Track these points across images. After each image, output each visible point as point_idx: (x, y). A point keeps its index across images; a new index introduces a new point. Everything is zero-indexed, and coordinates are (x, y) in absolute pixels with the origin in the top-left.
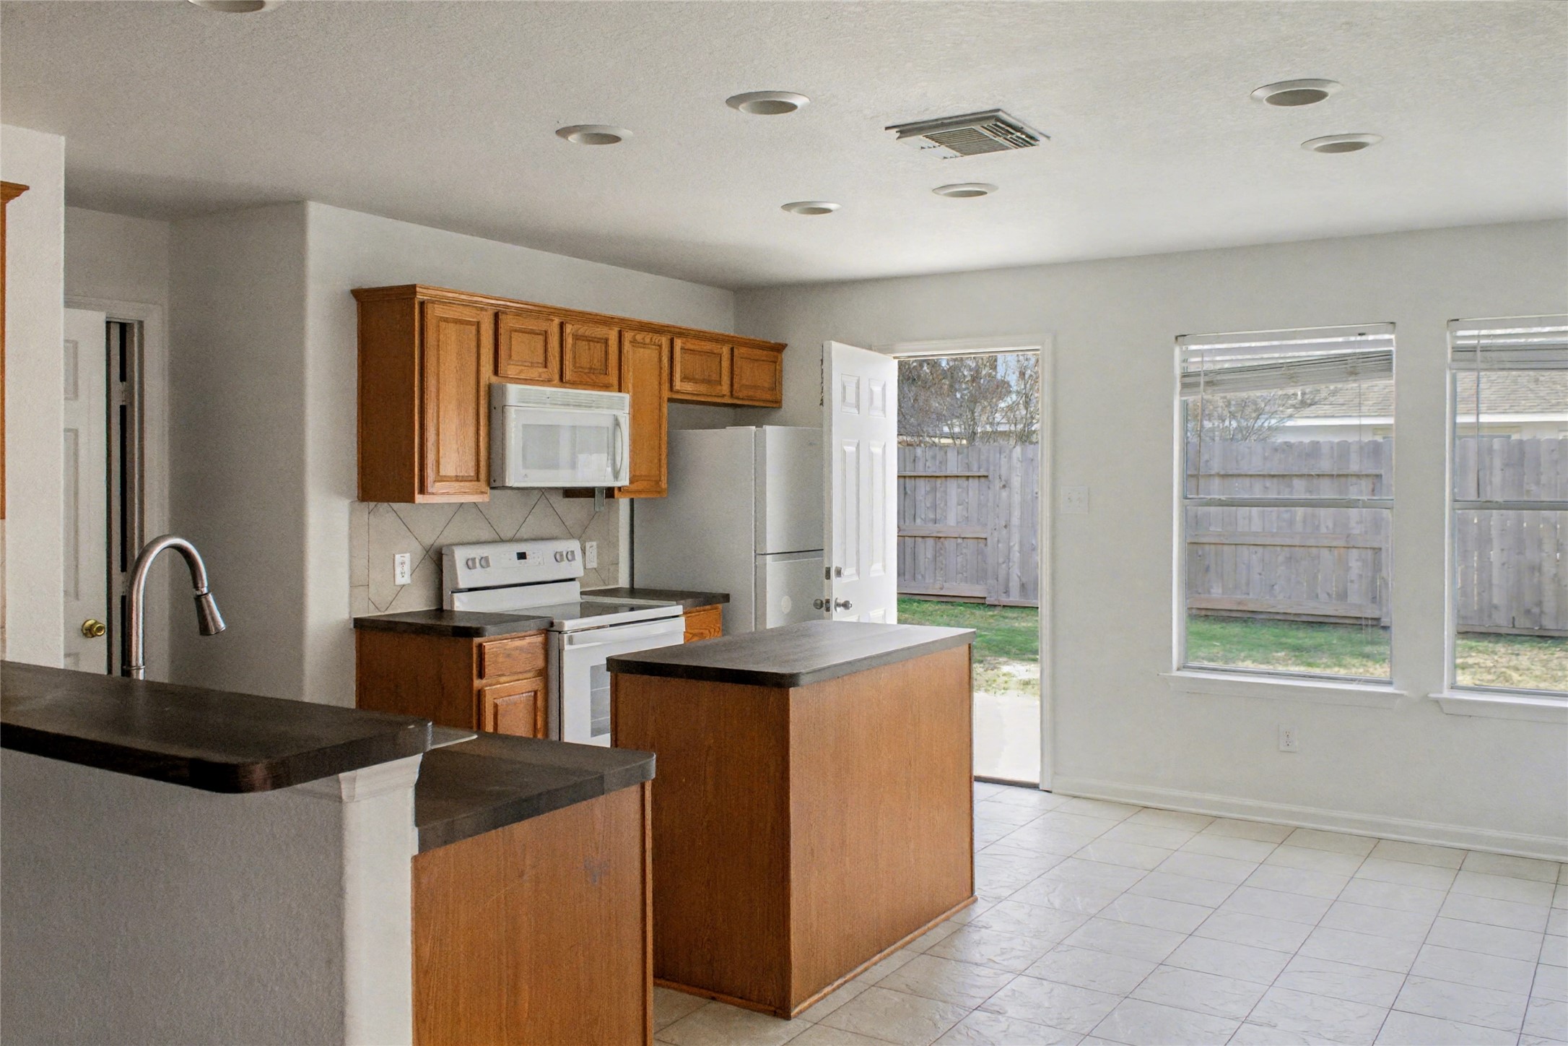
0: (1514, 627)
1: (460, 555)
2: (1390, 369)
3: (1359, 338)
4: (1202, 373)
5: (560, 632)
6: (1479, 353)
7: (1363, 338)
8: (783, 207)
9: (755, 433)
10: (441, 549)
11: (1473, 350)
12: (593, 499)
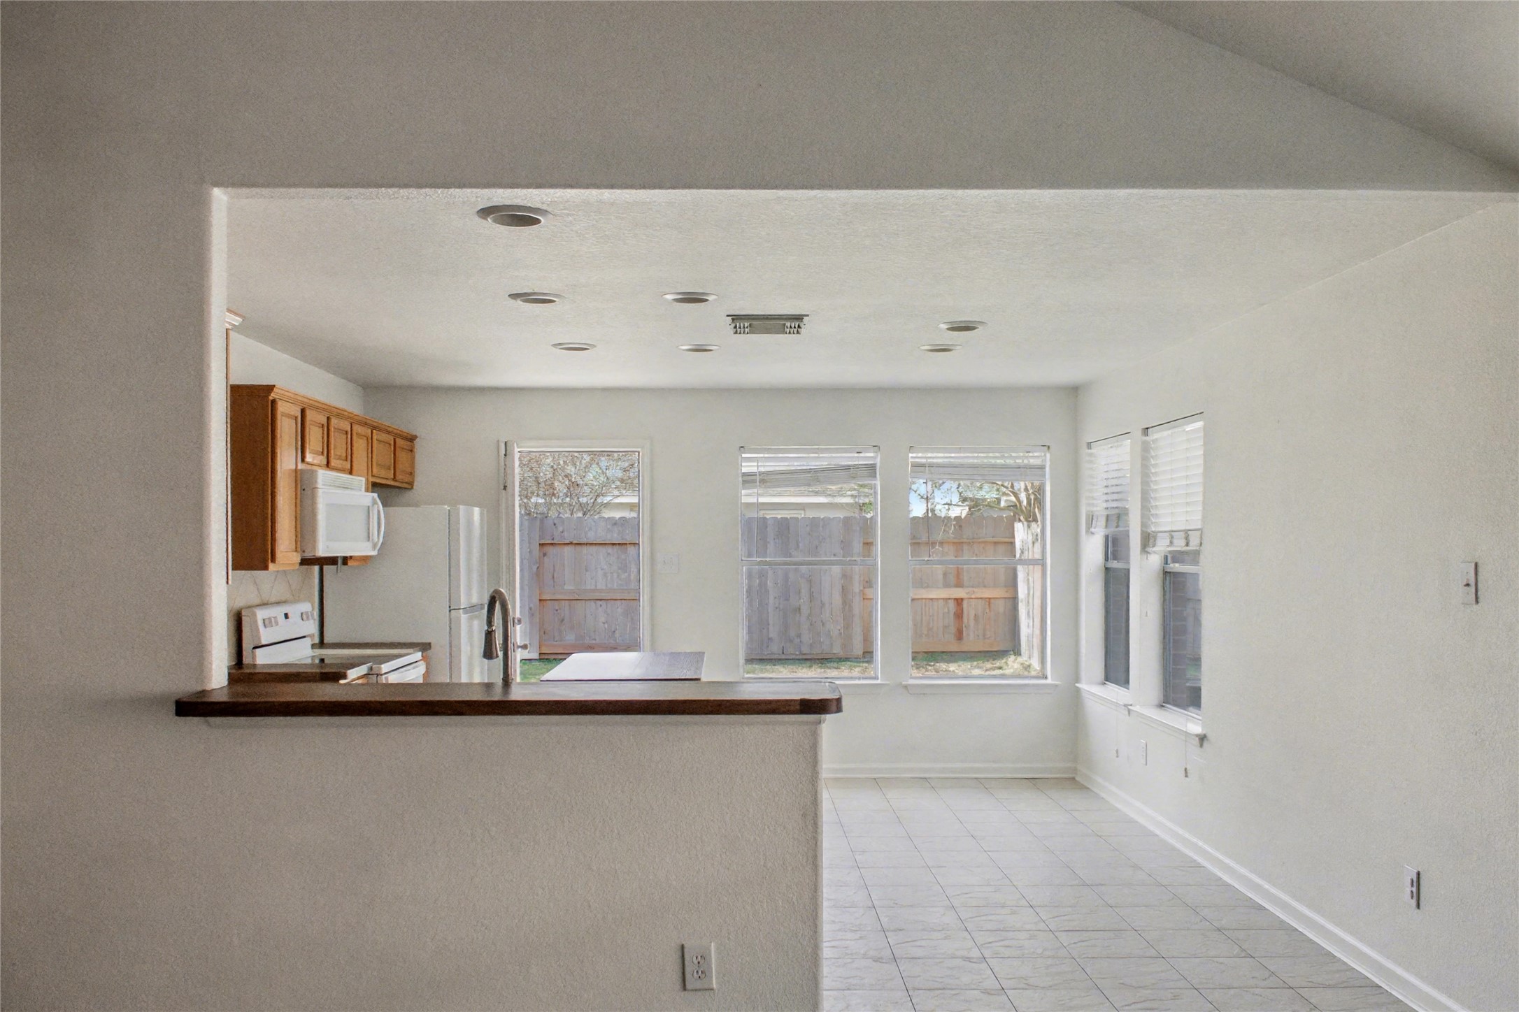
0: (783, 653)
1: (261, 614)
2: (875, 477)
3: (856, 455)
4: (758, 474)
5: (377, 675)
6: (927, 468)
7: (861, 455)
8: (552, 345)
9: (449, 510)
10: (241, 611)
11: (923, 465)
12: (335, 567)
